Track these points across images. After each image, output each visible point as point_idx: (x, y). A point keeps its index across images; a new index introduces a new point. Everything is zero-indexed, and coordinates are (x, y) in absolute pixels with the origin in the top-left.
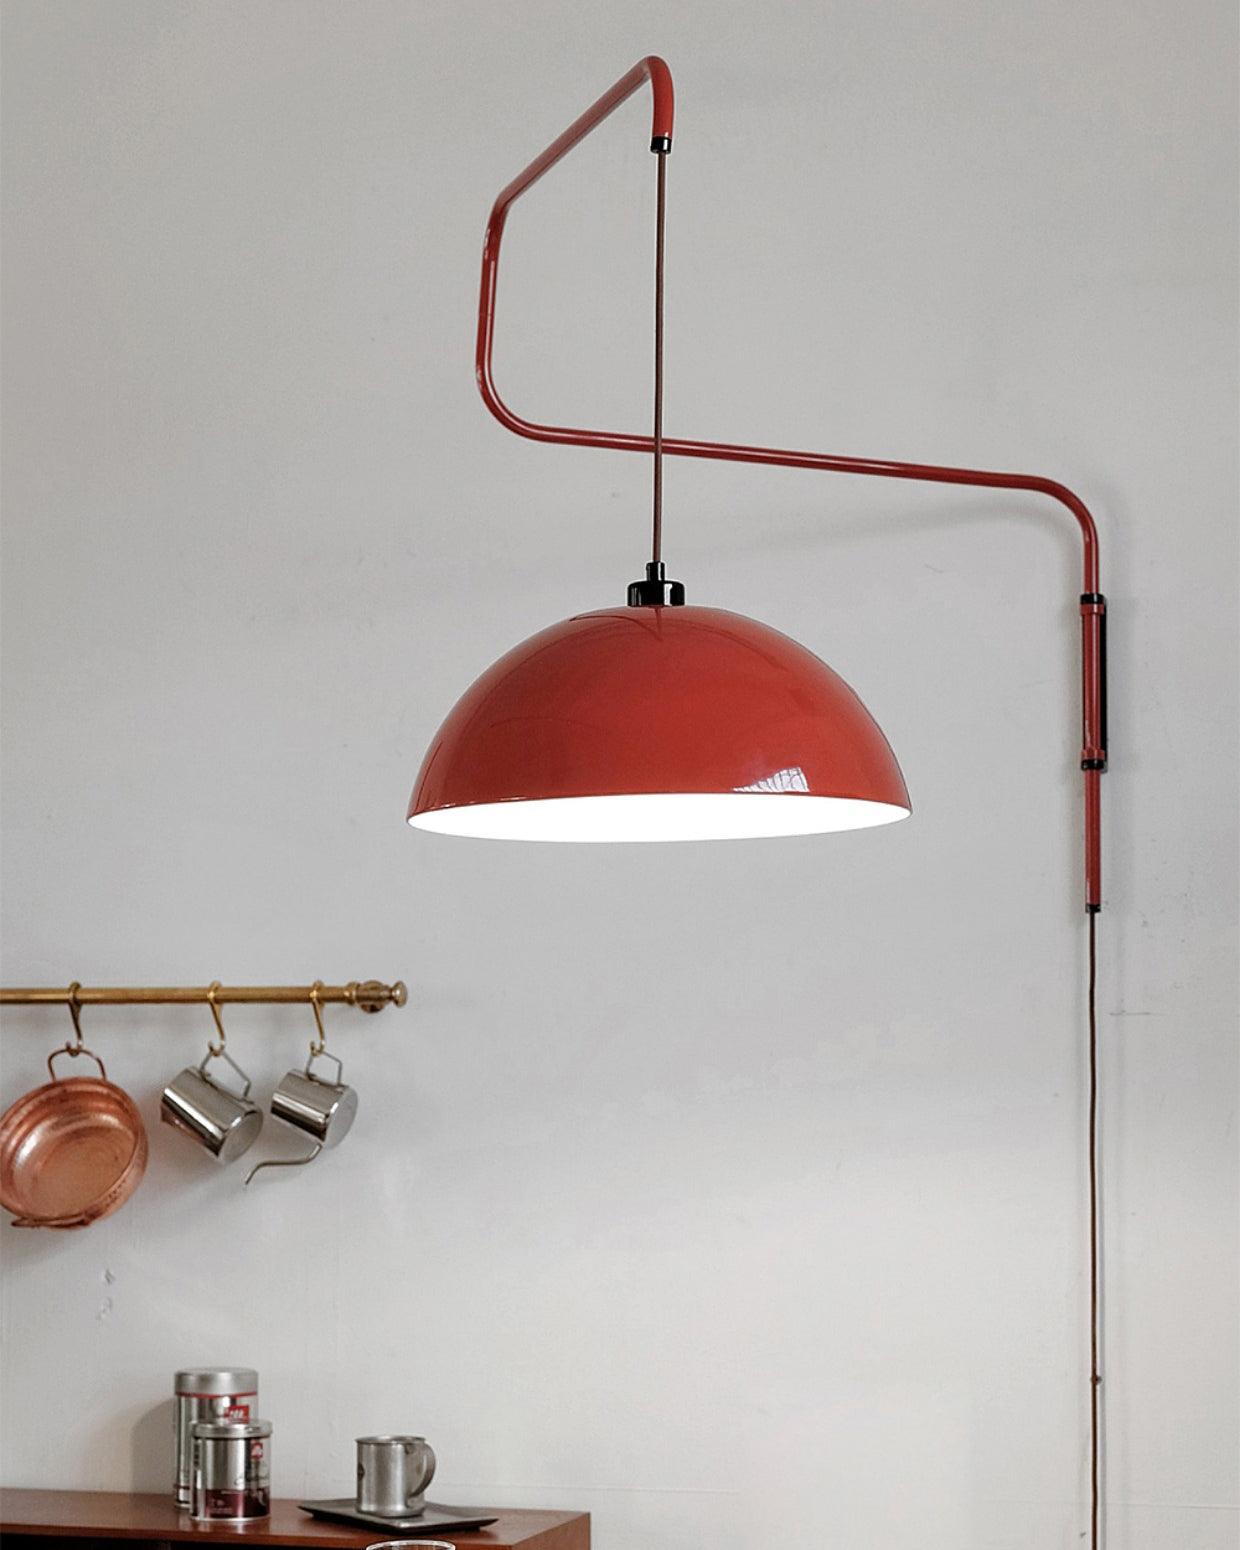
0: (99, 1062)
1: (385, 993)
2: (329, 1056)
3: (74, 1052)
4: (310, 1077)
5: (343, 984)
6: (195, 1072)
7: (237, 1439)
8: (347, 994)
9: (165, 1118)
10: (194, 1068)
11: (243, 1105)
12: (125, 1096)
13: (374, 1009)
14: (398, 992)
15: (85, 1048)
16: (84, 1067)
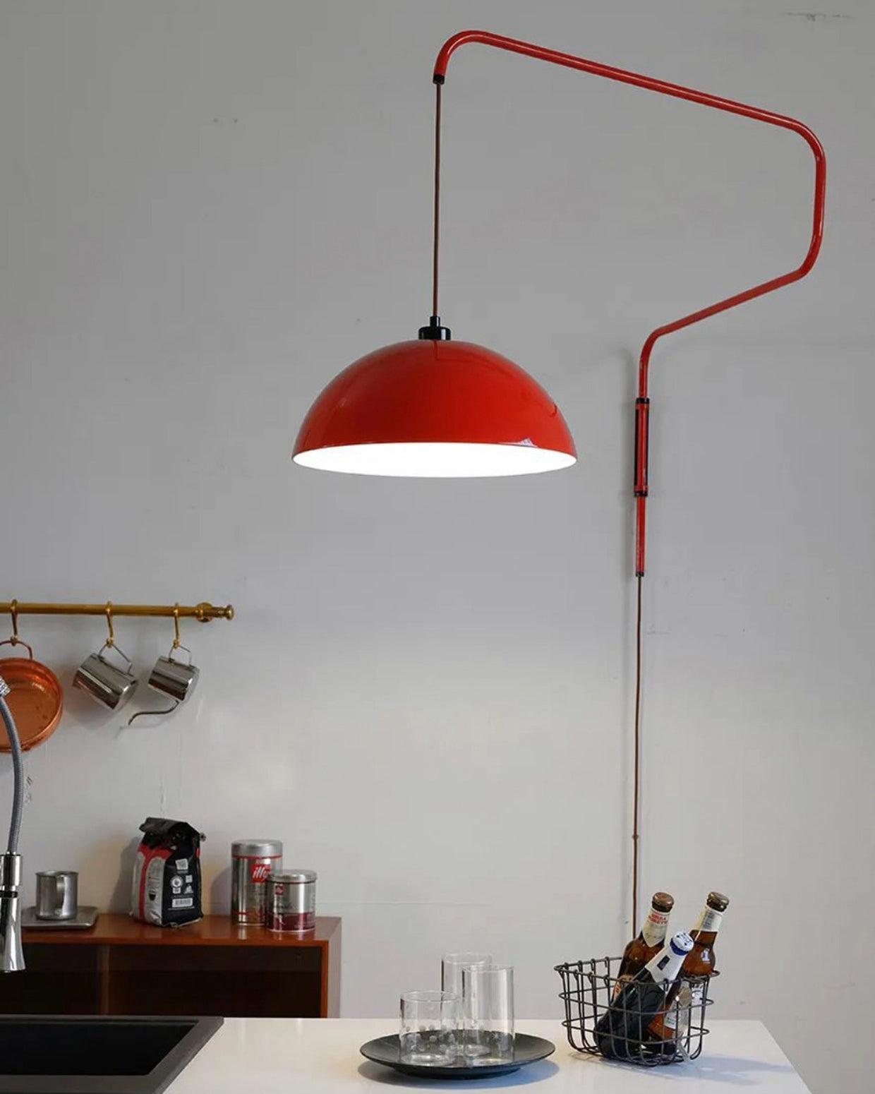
0: (30, 649)
1: (222, 612)
2: (182, 647)
3: (13, 642)
4: (171, 661)
5: (194, 605)
6: (96, 657)
7: (298, 883)
8: (197, 611)
9: (75, 684)
10: (94, 654)
11: (127, 677)
12: (48, 671)
13: (205, 620)
14: (230, 612)
15: (19, 640)
16: (19, 652)
